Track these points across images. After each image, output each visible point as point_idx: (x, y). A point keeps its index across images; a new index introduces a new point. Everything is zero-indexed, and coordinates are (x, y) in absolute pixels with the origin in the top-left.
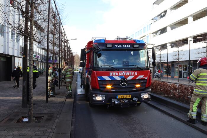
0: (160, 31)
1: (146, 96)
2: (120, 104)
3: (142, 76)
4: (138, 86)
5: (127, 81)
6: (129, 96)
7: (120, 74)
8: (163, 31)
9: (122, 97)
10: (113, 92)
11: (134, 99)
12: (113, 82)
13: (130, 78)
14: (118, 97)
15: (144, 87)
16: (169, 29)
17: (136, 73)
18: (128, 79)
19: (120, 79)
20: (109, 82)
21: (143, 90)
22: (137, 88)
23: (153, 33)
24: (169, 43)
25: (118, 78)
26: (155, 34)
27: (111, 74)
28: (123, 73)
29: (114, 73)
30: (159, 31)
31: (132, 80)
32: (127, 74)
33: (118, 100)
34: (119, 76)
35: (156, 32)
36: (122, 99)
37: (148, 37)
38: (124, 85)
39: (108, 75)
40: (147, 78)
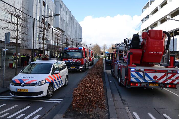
1: (81, 68)
3: (79, 61)
6: (74, 67)
9: (72, 67)
12: (69, 62)
13: (75, 61)
14: (71, 67)
17: (77, 60)
19: (71, 61)
21: (80, 65)
27: (68, 60)
28: (72, 60)
32: (74, 60)
39: (67, 60)
40: (81, 61)
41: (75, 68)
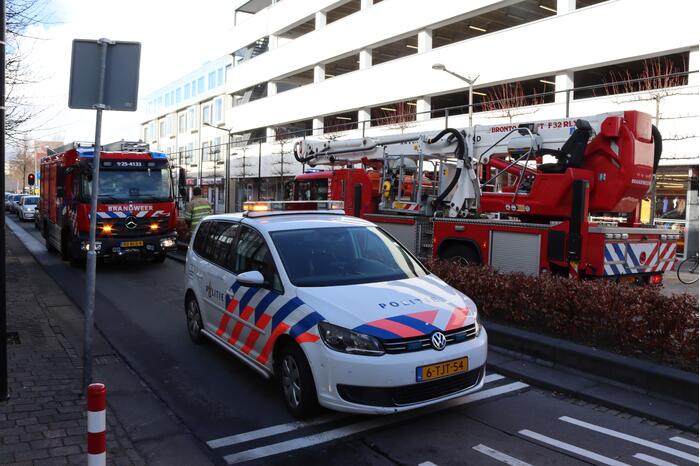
0: (251, 92)
1: (168, 243)
2: (125, 255)
3: (161, 212)
4: (154, 227)
5: (137, 220)
6: (140, 243)
7: (125, 208)
8: (259, 91)
9: (129, 244)
10: (114, 236)
11: (149, 247)
12: (114, 221)
13: (141, 215)
14: (123, 245)
15: (165, 229)
16: (272, 88)
17: (151, 208)
18: (138, 216)
20: (108, 221)
21: (164, 233)
22: (153, 231)
23: (233, 95)
24: (271, 127)
25: (122, 215)
26: (238, 97)
27: (110, 208)
28: (131, 208)
29: (115, 208)
30: (248, 89)
31: (146, 217)
32: (137, 208)
33: (123, 249)
34: (124, 212)
35: (241, 93)
36: (130, 248)
37: (220, 102)
38: (131, 225)
39: (106, 211)
40: (169, 215)
41: (145, 245)
